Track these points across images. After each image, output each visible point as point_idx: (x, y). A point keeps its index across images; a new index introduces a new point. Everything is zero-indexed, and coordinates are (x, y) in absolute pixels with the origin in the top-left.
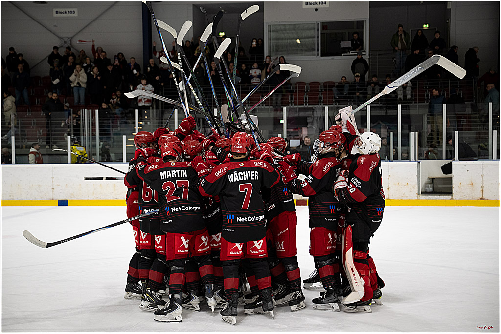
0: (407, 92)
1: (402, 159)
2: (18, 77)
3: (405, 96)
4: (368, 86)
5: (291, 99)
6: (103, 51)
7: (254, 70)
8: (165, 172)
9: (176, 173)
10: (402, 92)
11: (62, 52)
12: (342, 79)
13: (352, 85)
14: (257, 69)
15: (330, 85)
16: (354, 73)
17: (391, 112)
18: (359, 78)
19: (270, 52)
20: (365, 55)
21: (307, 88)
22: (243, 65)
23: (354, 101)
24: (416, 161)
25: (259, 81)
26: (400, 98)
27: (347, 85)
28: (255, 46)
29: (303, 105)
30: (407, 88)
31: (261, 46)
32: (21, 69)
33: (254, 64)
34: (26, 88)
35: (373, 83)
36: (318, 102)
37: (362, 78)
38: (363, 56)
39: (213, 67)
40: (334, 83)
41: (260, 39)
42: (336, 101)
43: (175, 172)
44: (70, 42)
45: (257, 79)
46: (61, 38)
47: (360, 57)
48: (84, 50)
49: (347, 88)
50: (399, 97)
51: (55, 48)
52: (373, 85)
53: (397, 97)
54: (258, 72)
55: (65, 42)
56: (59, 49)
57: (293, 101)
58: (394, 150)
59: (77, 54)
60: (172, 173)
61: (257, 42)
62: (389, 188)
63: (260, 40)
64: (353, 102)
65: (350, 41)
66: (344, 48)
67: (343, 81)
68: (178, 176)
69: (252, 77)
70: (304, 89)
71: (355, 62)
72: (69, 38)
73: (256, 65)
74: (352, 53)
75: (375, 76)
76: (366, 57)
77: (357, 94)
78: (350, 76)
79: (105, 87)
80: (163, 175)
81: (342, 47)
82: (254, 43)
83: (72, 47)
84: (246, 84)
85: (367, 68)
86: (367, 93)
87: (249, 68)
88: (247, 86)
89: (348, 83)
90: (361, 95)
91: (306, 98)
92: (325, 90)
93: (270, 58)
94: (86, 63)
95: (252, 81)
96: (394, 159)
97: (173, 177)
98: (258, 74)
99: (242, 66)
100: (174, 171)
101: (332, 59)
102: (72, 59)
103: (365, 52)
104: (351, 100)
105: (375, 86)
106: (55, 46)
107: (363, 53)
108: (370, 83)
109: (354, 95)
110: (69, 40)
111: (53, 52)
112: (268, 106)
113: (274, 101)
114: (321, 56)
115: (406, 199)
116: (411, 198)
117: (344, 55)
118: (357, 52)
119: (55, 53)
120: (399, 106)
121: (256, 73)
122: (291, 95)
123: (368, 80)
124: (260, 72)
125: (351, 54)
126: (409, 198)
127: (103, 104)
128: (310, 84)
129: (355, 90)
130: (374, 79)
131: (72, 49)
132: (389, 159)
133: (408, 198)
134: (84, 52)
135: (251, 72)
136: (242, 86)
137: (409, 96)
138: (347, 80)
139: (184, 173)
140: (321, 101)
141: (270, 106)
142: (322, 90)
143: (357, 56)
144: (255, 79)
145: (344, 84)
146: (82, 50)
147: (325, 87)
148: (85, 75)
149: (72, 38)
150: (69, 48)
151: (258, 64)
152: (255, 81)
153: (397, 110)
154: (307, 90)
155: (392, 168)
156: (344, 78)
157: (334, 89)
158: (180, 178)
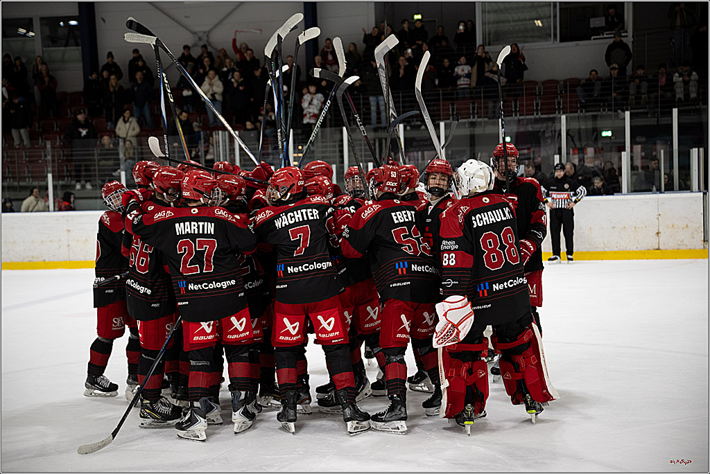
0: (690, 88)
1: (680, 190)
2: (136, 89)
3: (687, 94)
4: (630, 82)
5: (516, 106)
6: (248, 49)
7: (461, 67)
8: (182, 224)
9: (198, 227)
10: (682, 89)
11: (196, 53)
12: (590, 74)
13: (606, 83)
14: (466, 64)
15: (573, 84)
16: (609, 65)
17: (664, 121)
18: (616, 72)
19: (484, 39)
20: (627, 36)
21: (540, 89)
22: (446, 60)
23: (609, 106)
24: (700, 191)
25: (469, 83)
26: (680, 99)
27: (599, 83)
28: (463, 31)
29: (533, 114)
30: (691, 83)
31: (471, 31)
32: (140, 78)
33: (460, 58)
34: (147, 103)
35: (637, 77)
36: (556, 109)
37: (622, 70)
38: (622, 39)
39: (401, 64)
40: (579, 80)
41: (470, 21)
42: (581, 107)
43: (196, 226)
44: (206, 38)
45: (466, 79)
46: (194, 33)
47: (619, 39)
48: (225, 48)
49: (598, 87)
50: (677, 96)
51: (186, 47)
52: (637, 81)
53: (675, 97)
54: (467, 69)
55: (200, 39)
56: (191, 50)
57: (518, 109)
58: (666, 176)
59: (215, 54)
60: (192, 225)
61: (465, 26)
62: (658, 233)
63: (469, 23)
64: (607, 106)
65: (604, 18)
66: (594, 28)
67: (592, 76)
68: (201, 232)
69: (459, 77)
70: (534, 91)
71: (611, 48)
72: (205, 32)
73: (463, 59)
74: (607, 34)
75: (642, 67)
76: (628, 39)
77: (614, 95)
78: (603, 70)
79: (252, 99)
80: (180, 228)
81: (592, 26)
82: (461, 27)
83: (210, 45)
84: (450, 88)
85: (628, 55)
86: (628, 93)
87: (454, 64)
88: (451, 90)
89: (599, 79)
90: (619, 97)
91: (537, 105)
92: (566, 92)
93: (484, 48)
94: (226, 67)
95: (458, 83)
96: (665, 190)
97: (193, 232)
98: (466, 72)
99: (443, 62)
100: (196, 223)
101: (577, 45)
102: (207, 62)
103: (626, 32)
104: (604, 105)
105: (640, 82)
106: (185, 44)
107: (623, 34)
108: (633, 78)
109: (609, 97)
110: (205, 35)
111: (183, 54)
112: (481, 117)
113: (490, 111)
114: (561, 41)
115: (685, 248)
116: (694, 247)
117: (594, 39)
118: (613, 34)
119: (186, 54)
120: (675, 111)
121: (463, 70)
122: (516, 101)
123: (631, 73)
124: (470, 69)
125: (605, 36)
126: (691, 247)
127: (248, 123)
128: (543, 83)
129: (611, 89)
130: (640, 72)
131: (209, 47)
132: (659, 190)
133: (688, 247)
134: (225, 51)
135: (456, 70)
136: (443, 91)
137: (693, 95)
138: (599, 75)
139: (210, 228)
140: (559, 107)
141: (485, 117)
142: (561, 91)
143: (613, 40)
144: (462, 79)
145: (593, 81)
146: (223, 49)
147: (565, 86)
148: (220, 84)
149: (209, 32)
150: (205, 47)
151: (466, 58)
152: (462, 82)
153: (672, 116)
154: (540, 93)
155: (662, 203)
156: (594, 73)
157: (578, 89)
158: (203, 235)
